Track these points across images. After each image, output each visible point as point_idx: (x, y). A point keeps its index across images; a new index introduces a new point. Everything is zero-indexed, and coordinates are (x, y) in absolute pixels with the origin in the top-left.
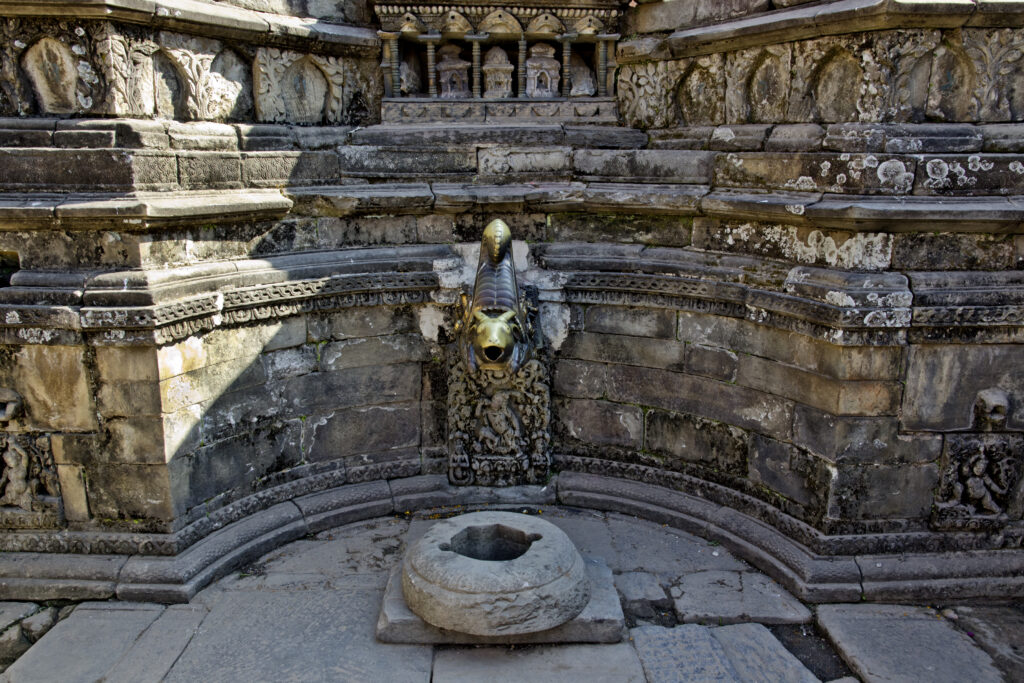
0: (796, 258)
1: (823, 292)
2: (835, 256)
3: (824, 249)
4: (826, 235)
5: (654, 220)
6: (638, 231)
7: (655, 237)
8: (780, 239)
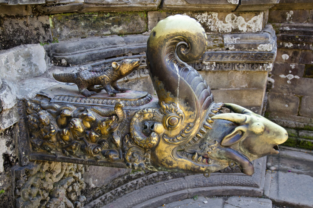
0: (218, 31)
1: (255, 46)
2: (245, 27)
3: (237, 23)
4: (238, 15)
5: (123, 16)
6: (113, 25)
7: (124, 28)
8: (207, 21)
